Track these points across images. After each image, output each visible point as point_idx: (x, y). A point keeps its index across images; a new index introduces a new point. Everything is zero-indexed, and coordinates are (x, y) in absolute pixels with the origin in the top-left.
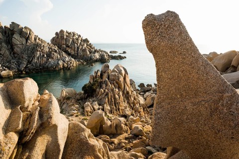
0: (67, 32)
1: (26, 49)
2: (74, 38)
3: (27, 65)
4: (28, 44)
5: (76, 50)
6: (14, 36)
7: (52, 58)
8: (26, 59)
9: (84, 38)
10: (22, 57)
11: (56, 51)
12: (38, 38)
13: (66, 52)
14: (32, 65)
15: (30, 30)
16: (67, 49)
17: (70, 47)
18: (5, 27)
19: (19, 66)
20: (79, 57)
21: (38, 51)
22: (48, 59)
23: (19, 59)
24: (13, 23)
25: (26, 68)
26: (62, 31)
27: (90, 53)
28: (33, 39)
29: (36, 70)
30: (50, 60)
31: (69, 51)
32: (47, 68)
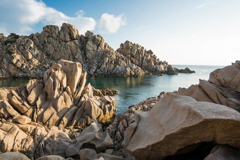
0: (131, 43)
1: (97, 55)
2: (139, 48)
3: (96, 70)
4: (99, 50)
5: (141, 60)
6: (88, 42)
7: (120, 65)
8: (96, 64)
9: (147, 50)
10: (93, 62)
11: (123, 59)
12: (107, 46)
14: (101, 70)
15: (102, 38)
16: (132, 58)
17: (135, 57)
18: (81, 35)
19: (89, 70)
20: (143, 67)
21: (107, 57)
22: (116, 66)
23: (90, 64)
24: (88, 31)
25: (95, 72)
26: (127, 42)
27: (155, 64)
28: (103, 46)
29: (104, 75)
31: (134, 60)
32: (115, 74)
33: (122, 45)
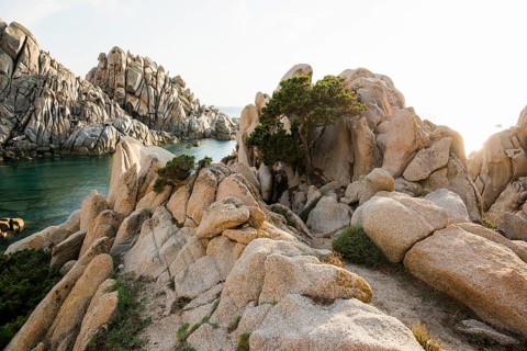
0: (129, 55)
1: (13, 87)
2: (148, 71)
3: (11, 136)
4: (18, 73)
5: (152, 103)
7: (88, 120)
8: (11, 119)
9: (172, 76)
11: (98, 101)
12: (48, 60)
13: (127, 107)
14: (28, 137)
15: (28, 35)
16: (130, 99)
17: (137, 94)
20: (160, 123)
21: (46, 95)
22: (76, 123)
25: (6, 144)
26: (116, 51)
27: (189, 114)
28: (35, 61)
29: (39, 152)
30: (80, 124)
31: (134, 104)
32: (73, 147)
33: (103, 58)
